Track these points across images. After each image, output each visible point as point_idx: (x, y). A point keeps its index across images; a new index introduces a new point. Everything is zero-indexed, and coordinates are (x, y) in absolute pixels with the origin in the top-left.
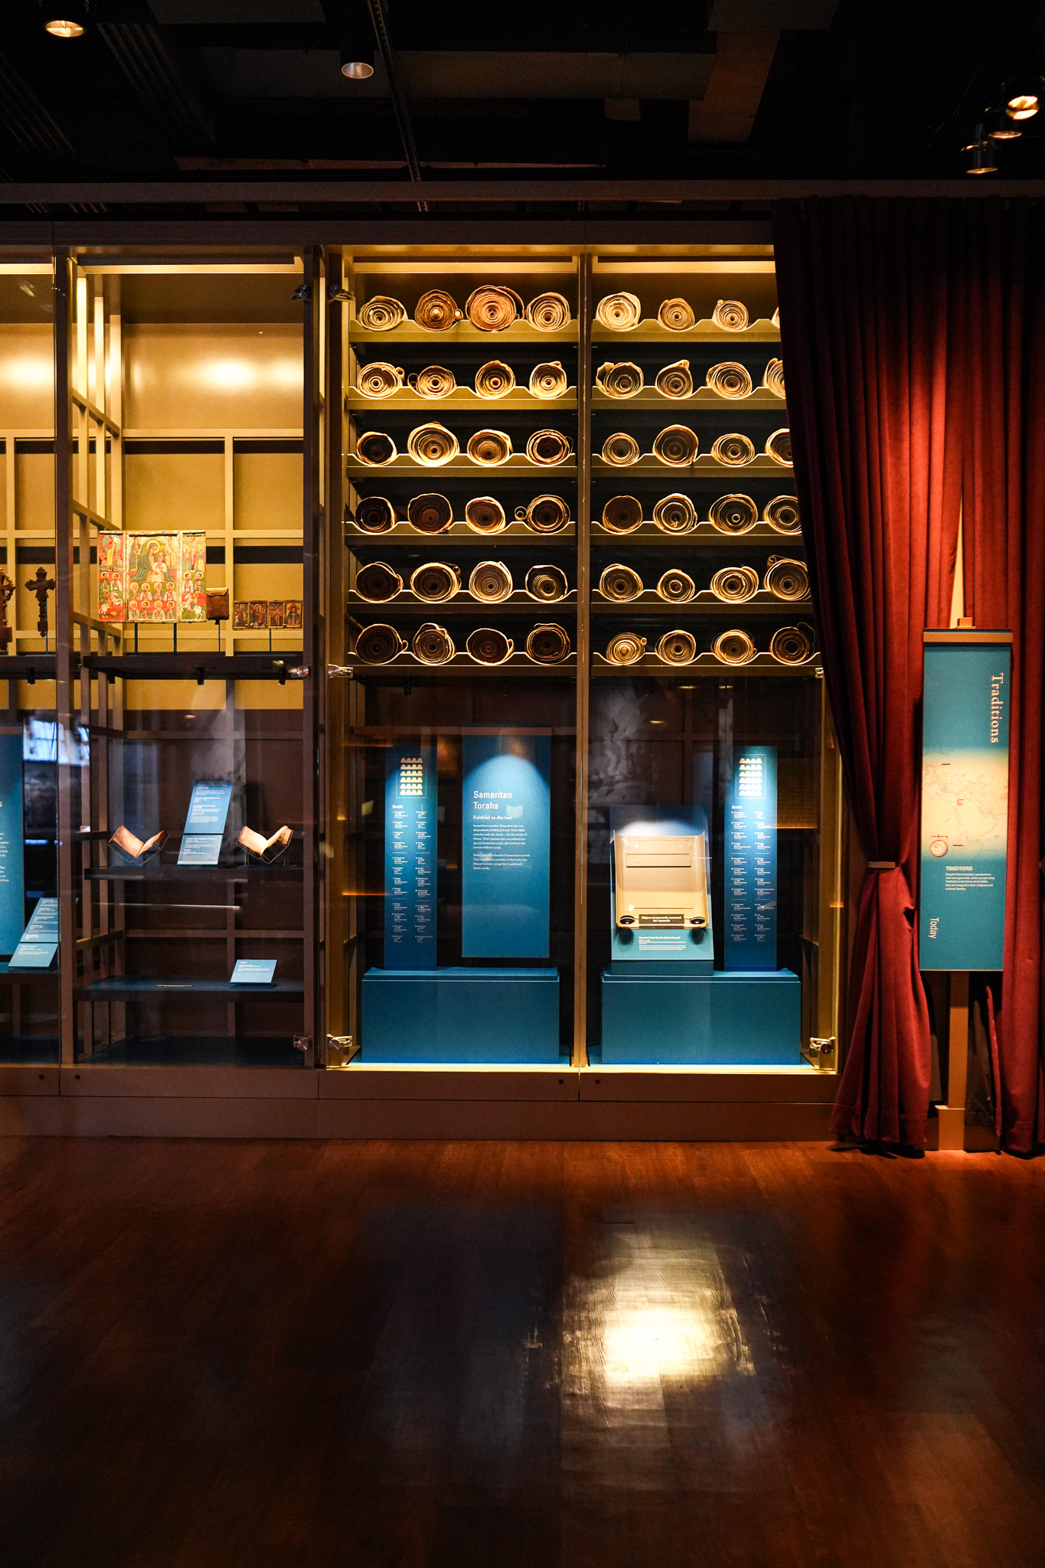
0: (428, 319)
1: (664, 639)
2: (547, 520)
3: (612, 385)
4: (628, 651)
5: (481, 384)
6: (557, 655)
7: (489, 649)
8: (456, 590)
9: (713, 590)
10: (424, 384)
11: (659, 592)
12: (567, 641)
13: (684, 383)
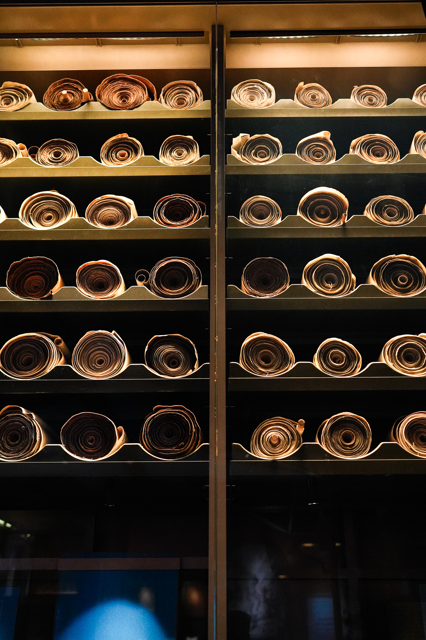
0: (57, 103)
1: (327, 424)
2: (174, 285)
3: (249, 155)
4: (279, 440)
5: (107, 157)
6: (182, 446)
7: (91, 441)
8: (56, 362)
9: (385, 359)
10: (45, 155)
11: (316, 364)
12: (197, 428)
13: (327, 152)
